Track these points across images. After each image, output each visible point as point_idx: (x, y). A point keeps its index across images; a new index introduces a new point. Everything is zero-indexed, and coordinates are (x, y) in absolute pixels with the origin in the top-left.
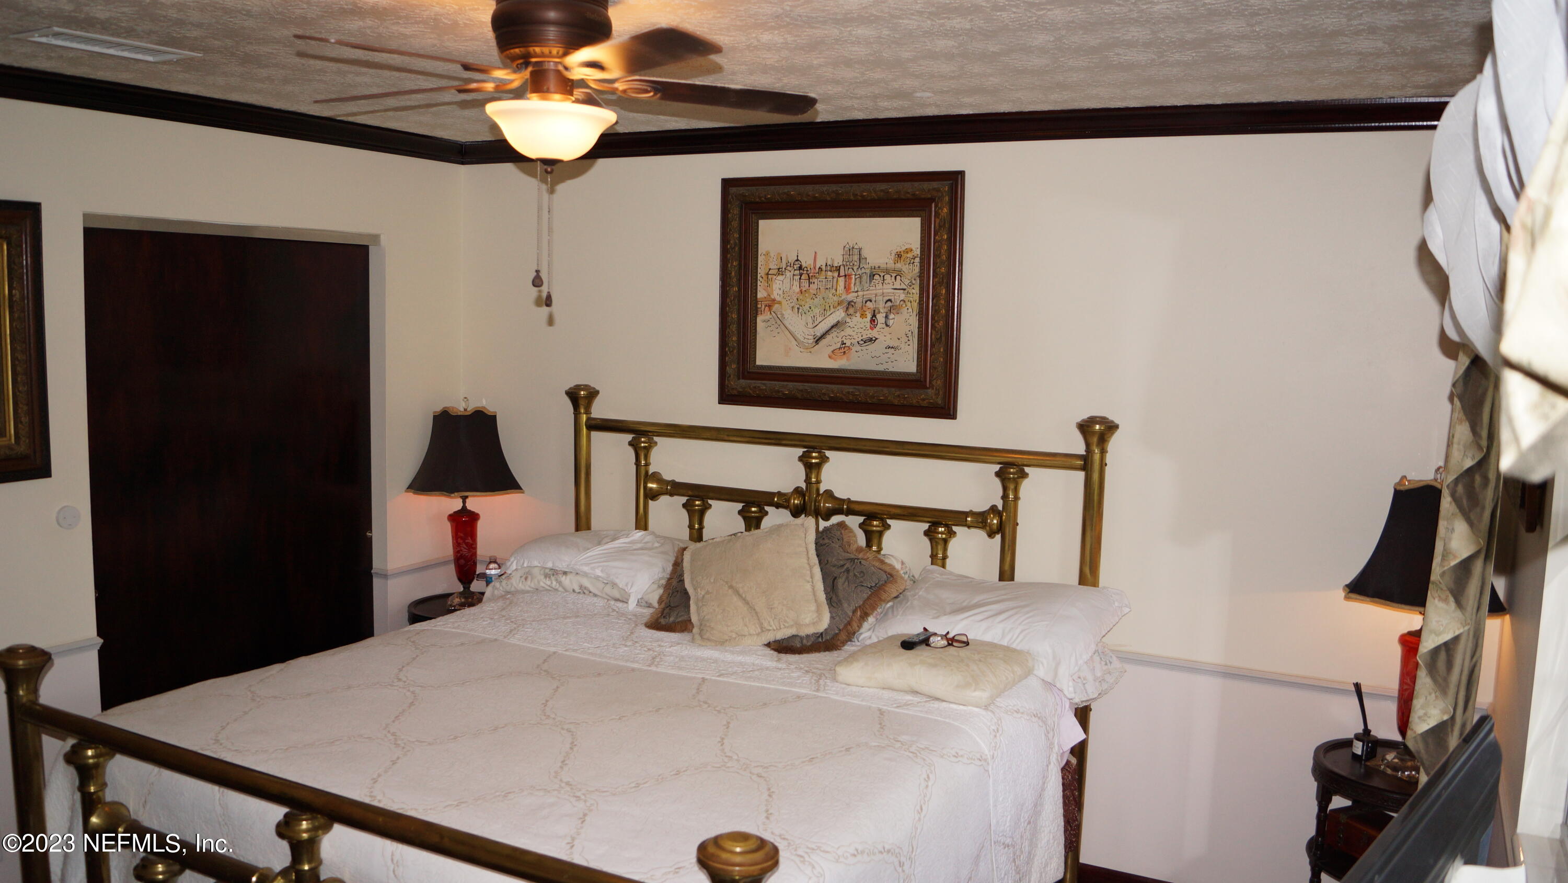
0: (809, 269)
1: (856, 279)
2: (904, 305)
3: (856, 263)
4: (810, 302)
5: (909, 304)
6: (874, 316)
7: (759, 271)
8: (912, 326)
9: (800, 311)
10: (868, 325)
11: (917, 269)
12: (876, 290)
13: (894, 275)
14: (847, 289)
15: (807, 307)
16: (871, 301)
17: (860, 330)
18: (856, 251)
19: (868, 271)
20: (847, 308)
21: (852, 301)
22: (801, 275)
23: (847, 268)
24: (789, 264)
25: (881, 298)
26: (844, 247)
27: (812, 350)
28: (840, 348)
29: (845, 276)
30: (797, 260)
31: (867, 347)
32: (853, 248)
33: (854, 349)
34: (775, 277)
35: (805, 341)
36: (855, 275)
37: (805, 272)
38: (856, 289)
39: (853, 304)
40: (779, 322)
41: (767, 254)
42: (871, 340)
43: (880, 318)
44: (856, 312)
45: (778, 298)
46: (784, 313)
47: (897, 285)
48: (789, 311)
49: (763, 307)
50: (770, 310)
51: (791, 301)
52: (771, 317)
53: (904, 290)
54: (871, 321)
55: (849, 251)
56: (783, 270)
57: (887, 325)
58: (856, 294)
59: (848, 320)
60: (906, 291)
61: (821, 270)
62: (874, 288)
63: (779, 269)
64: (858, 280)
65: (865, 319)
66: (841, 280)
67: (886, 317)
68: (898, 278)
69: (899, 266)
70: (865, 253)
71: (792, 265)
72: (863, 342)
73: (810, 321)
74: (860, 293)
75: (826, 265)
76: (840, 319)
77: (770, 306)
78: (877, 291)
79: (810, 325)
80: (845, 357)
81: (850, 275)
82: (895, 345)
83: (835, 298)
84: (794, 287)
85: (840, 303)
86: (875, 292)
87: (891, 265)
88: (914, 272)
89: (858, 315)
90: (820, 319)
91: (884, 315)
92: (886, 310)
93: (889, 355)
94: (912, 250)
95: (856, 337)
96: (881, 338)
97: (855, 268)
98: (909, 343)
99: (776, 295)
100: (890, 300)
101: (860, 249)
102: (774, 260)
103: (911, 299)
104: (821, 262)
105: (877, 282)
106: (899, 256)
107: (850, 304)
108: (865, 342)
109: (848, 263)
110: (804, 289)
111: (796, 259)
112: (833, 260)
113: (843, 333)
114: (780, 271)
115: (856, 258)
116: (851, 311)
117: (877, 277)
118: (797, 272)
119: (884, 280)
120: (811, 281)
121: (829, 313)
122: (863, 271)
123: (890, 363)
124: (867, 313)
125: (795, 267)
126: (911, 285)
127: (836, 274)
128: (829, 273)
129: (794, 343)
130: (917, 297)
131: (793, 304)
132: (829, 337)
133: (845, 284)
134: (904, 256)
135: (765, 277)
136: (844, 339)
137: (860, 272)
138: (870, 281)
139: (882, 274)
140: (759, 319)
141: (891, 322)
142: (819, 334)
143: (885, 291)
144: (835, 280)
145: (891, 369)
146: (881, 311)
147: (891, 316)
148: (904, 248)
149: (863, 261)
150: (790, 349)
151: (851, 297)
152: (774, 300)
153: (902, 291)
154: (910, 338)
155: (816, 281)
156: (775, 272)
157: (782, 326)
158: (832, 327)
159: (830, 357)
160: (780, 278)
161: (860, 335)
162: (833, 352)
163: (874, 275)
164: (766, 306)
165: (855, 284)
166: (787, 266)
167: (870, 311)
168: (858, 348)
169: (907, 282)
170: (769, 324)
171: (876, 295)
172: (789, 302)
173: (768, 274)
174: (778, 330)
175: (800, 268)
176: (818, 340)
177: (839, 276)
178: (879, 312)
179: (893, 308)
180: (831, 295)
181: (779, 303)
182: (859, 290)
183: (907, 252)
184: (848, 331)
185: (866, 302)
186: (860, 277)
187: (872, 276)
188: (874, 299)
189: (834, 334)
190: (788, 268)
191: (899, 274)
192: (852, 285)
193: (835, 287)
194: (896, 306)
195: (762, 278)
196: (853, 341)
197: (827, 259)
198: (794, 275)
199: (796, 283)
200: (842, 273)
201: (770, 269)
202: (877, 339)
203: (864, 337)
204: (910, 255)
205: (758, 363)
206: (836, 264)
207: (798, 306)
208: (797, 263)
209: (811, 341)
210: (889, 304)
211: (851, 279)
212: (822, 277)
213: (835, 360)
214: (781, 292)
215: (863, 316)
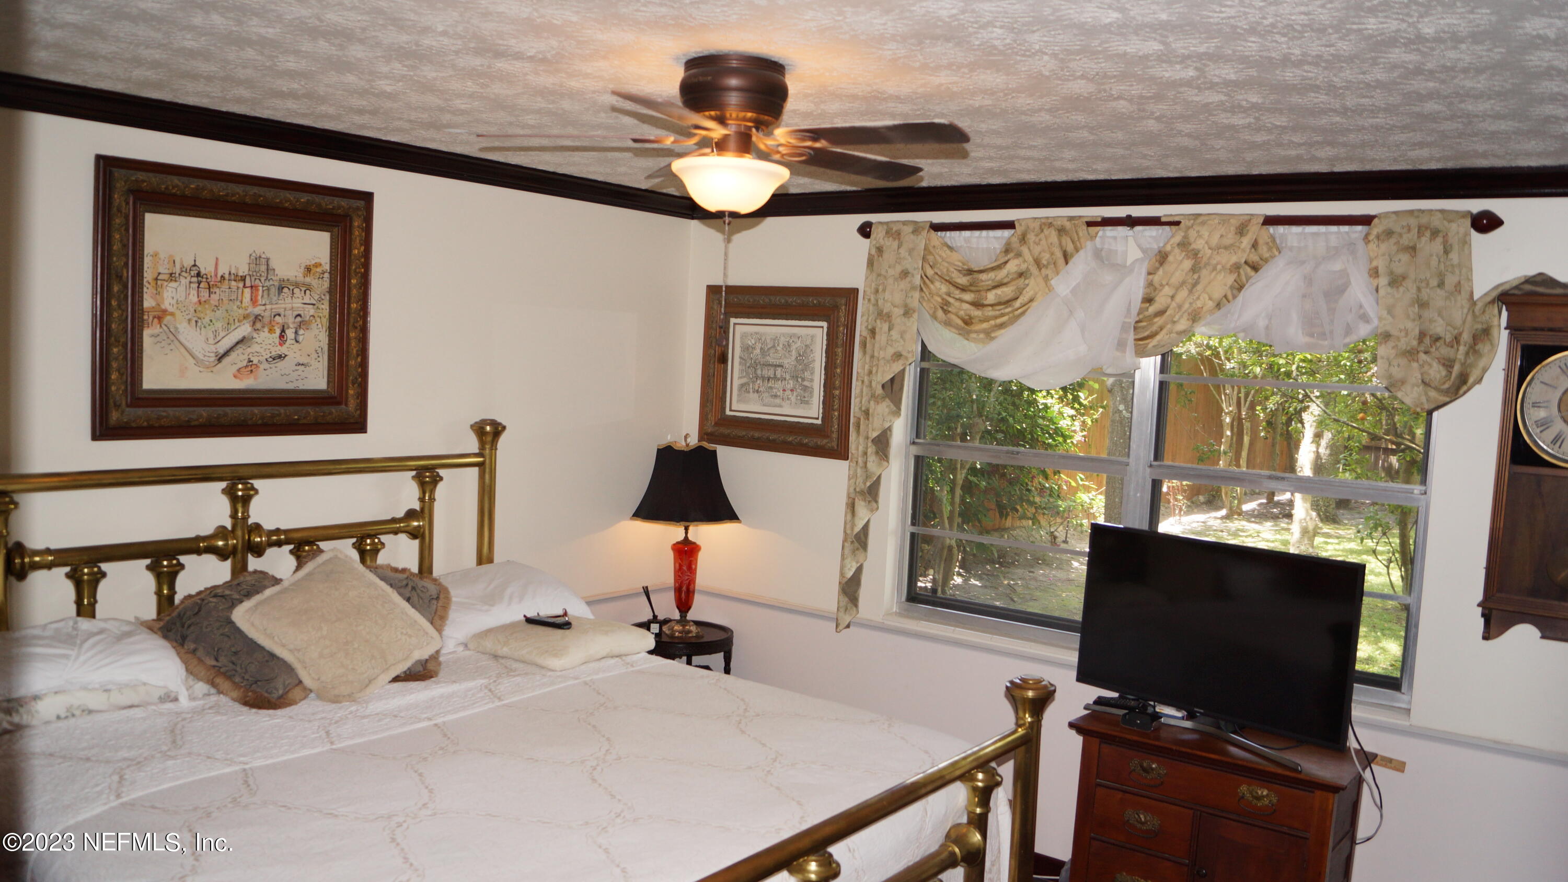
0: (209, 277)
1: (263, 291)
2: (314, 321)
3: (263, 274)
4: (209, 315)
5: (318, 320)
6: (283, 331)
7: (145, 275)
8: (321, 343)
9: (199, 324)
10: (277, 341)
11: (326, 284)
12: (285, 304)
13: (303, 289)
14: (254, 301)
15: (207, 320)
16: (279, 315)
17: (269, 347)
18: (263, 261)
19: (276, 284)
20: (254, 323)
21: (259, 315)
22: (199, 283)
23: (253, 279)
24: (184, 270)
25: (290, 312)
26: (250, 255)
27: (215, 369)
28: (247, 366)
29: (252, 287)
30: (195, 265)
31: (276, 365)
32: (260, 257)
33: (262, 367)
34: (166, 283)
35: (206, 359)
36: (263, 287)
37: (204, 280)
38: (264, 303)
39: (260, 318)
40: (171, 337)
41: (156, 255)
42: (280, 357)
43: (290, 333)
44: (263, 327)
45: (170, 309)
46: (178, 326)
47: (307, 300)
48: (185, 324)
49: (151, 318)
50: (160, 323)
51: (187, 312)
52: (161, 330)
53: (314, 305)
54: (280, 337)
55: (256, 260)
56: (177, 275)
57: (297, 342)
58: (263, 308)
59: (255, 335)
60: (316, 307)
61: (224, 279)
62: (283, 302)
63: (171, 274)
64: (266, 292)
65: (274, 335)
66: (247, 292)
67: (296, 333)
68: (308, 292)
69: (308, 280)
70: (273, 264)
71: (188, 271)
72: (271, 359)
73: (211, 335)
74: (268, 307)
75: (230, 274)
76: (245, 334)
77: (160, 318)
78: (287, 306)
79: (211, 341)
80: (252, 376)
81: (257, 287)
82: (305, 362)
83: (241, 311)
84: (191, 296)
85: (245, 317)
86: (283, 306)
87: (300, 278)
88: (323, 287)
89: (266, 330)
90: (222, 334)
91: (294, 330)
92: (295, 325)
93: (300, 373)
94: (321, 265)
95: (264, 354)
96: (291, 354)
97: (263, 279)
98: (319, 359)
99: (168, 303)
100: (299, 315)
101: (268, 260)
102: (166, 262)
103: (321, 315)
104: (223, 270)
105: (286, 295)
106: (308, 269)
107: (257, 318)
108: (274, 359)
109: (254, 274)
110: (203, 299)
111: (193, 263)
112: (237, 269)
113: (249, 350)
114: (172, 277)
115: (263, 268)
116: (258, 325)
117: (286, 290)
118: (195, 279)
119: (293, 293)
120: (211, 290)
121: (233, 327)
122: (271, 282)
123: (300, 381)
124: (276, 328)
125: (192, 273)
126: (320, 300)
127: (241, 285)
128: (233, 283)
129: (192, 361)
130: (326, 312)
131: (190, 317)
132: (233, 355)
133: (251, 296)
134: (314, 270)
135: (153, 283)
136: (250, 356)
137: (267, 284)
138: (279, 294)
139: (291, 288)
140: (147, 333)
141: (300, 338)
142: (222, 351)
143: (294, 305)
144: (240, 291)
145: (301, 387)
146: (291, 326)
147: (301, 332)
148: (313, 262)
149: (271, 272)
150: (186, 368)
151: (258, 310)
152: (165, 311)
153: (311, 306)
154: (320, 354)
155: (217, 290)
156: (166, 277)
157: (176, 342)
158: (238, 343)
159: (235, 376)
160: (173, 284)
161: (268, 352)
162: (239, 370)
163: (283, 288)
164: (154, 317)
165: (262, 296)
166: (182, 271)
167: (279, 326)
168: (266, 365)
169: (316, 297)
170: (158, 339)
171: (285, 309)
172: (184, 314)
173: (156, 279)
174: (172, 347)
175: (198, 274)
176: (220, 358)
177: (244, 286)
178: (288, 328)
179: (302, 323)
180: (235, 307)
181: (172, 314)
182: (267, 303)
183: (316, 267)
184: (256, 348)
185: (275, 316)
186: (268, 290)
187: (281, 289)
188: (282, 313)
189: (239, 350)
190: (184, 274)
191: (308, 288)
192: (259, 297)
193: (240, 298)
194: (306, 321)
195: (149, 283)
196: (260, 358)
197: (230, 267)
198: (190, 282)
199: (194, 292)
200: (248, 283)
201: (159, 274)
202: (286, 356)
203: (274, 354)
204: (319, 270)
205: (146, 386)
206: (241, 274)
207: (195, 319)
208: (194, 268)
209: (212, 359)
210: (299, 319)
211: (258, 290)
212: (225, 286)
213: (241, 380)
214: (174, 302)
215: (271, 331)
